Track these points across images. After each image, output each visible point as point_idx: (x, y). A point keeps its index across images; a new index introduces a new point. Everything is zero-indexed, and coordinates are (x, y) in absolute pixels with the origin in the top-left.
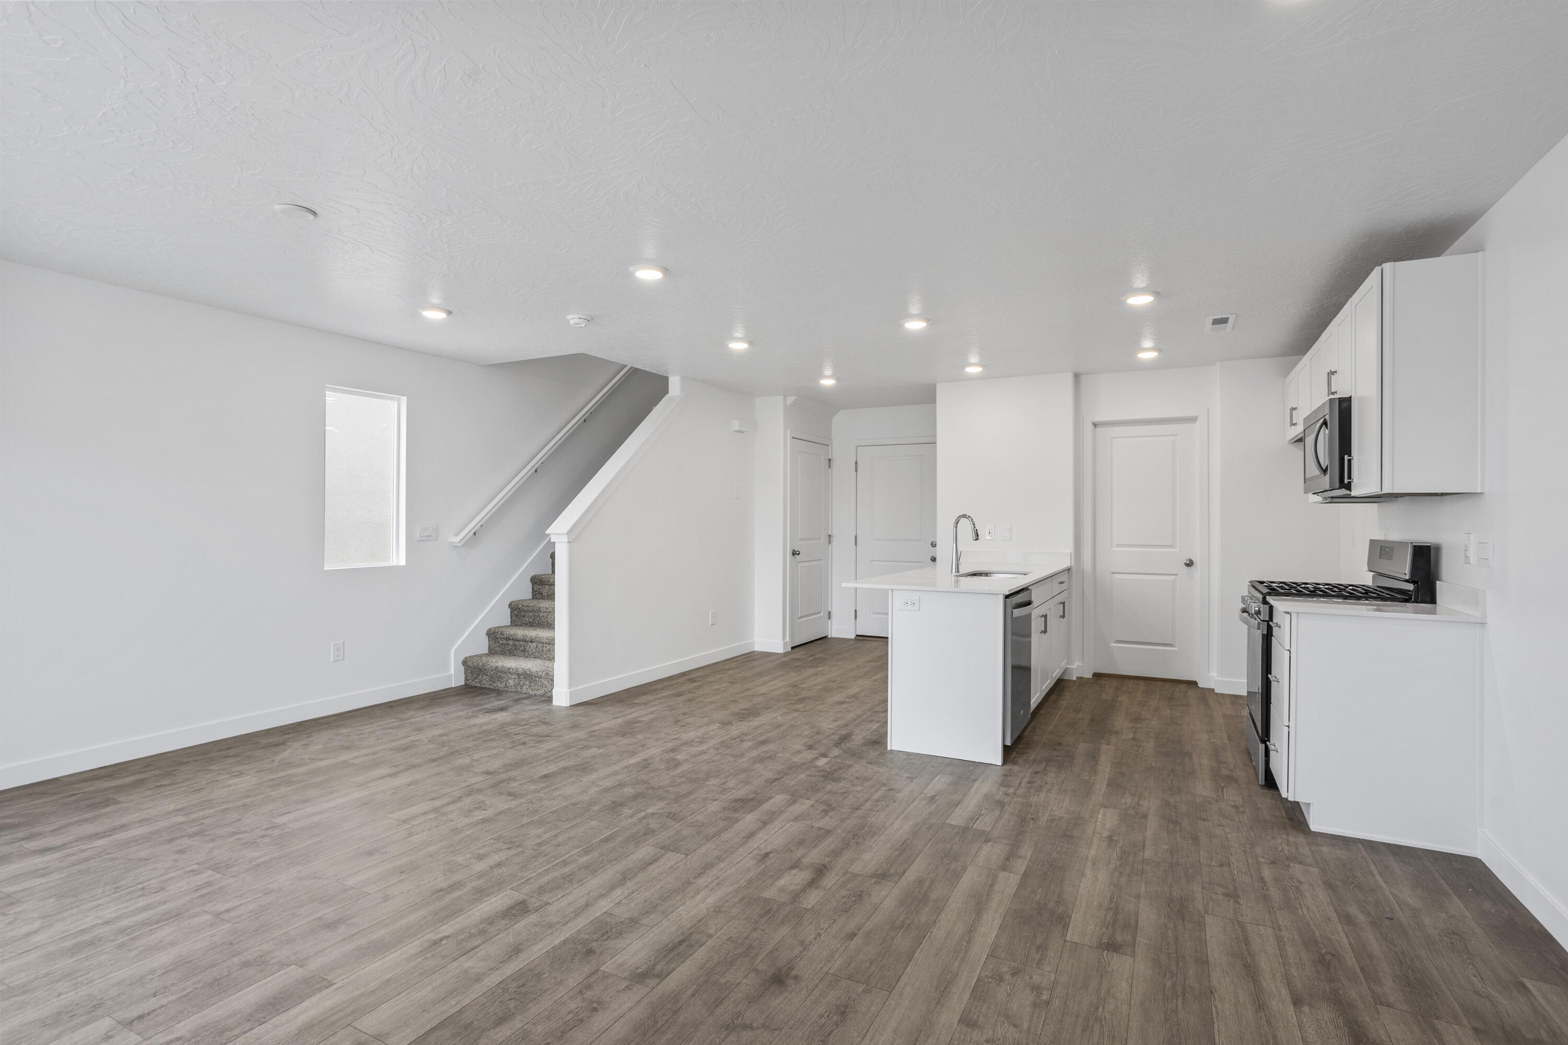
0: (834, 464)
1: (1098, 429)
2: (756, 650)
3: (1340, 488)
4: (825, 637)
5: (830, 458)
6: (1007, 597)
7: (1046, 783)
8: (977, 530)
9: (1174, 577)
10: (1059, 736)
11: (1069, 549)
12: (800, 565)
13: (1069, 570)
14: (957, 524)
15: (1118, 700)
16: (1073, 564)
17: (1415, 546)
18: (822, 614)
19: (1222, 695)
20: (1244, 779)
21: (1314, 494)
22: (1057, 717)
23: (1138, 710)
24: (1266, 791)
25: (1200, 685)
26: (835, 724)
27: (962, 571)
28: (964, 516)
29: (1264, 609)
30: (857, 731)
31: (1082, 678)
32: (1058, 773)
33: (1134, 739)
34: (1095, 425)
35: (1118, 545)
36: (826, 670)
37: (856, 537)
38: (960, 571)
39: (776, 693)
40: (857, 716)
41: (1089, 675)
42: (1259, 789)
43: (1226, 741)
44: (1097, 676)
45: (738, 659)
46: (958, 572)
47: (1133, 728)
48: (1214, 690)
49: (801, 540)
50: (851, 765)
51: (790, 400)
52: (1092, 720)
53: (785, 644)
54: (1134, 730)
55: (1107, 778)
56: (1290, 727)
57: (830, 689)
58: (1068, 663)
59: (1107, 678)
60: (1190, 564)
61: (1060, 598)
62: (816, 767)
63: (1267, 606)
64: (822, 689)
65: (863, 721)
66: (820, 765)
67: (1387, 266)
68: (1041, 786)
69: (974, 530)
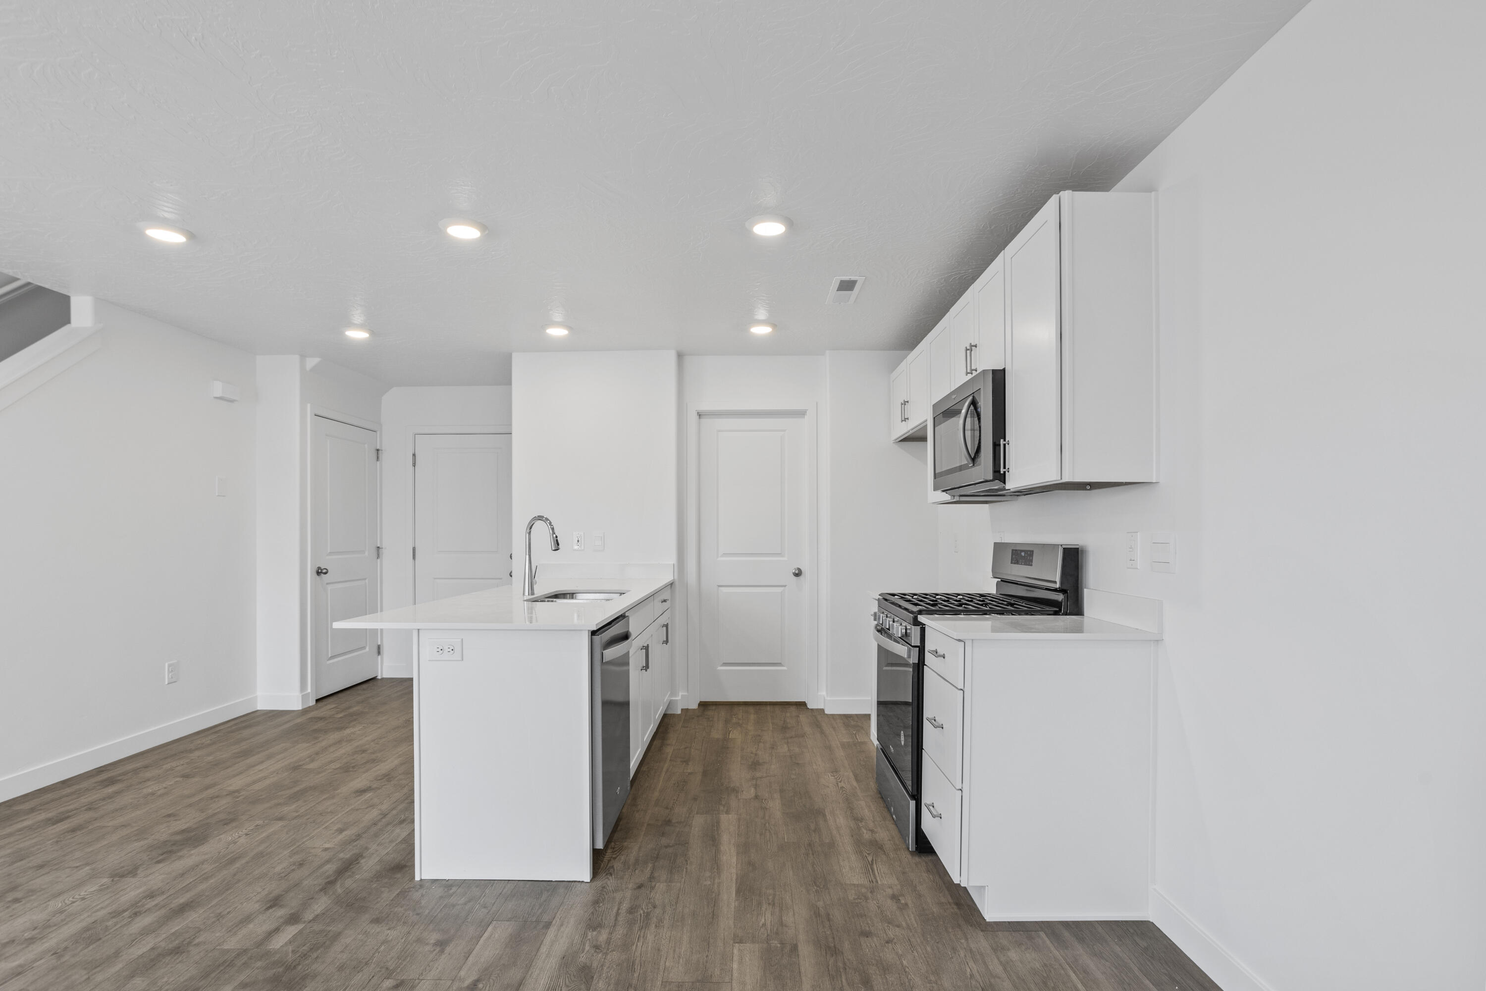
0: (384, 456)
1: (703, 420)
2: (259, 709)
3: (994, 479)
4: (374, 679)
5: (378, 448)
6: (594, 633)
7: (655, 907)
8: (556, 537)
9: (782, 588)
10: (667, 808)
11: (672, 559)
12: (330, 587)
13: (672, 584)
14: (531, 528)
15: (730, 737)
16: (676, 577)
17: (1064, 549)
18: (367, 649)
19: (833, 715)
20: (889, 842)
21: (943, 491)
22: (663, 774)
23: (754, 750)
24: (917, 859)
25: (809, 706)
26: (341, 837)
27: (539, 591)
28: (540, 518)
29: (915, 632)
30: (374, 847)
31: (687, 709)
32: (670, 882)
33: (756, 797)
34: (700, 415)
35: (725, 555)
36: (359, 732)
37: (414, 549)
38: (535, 592)
39: (257, 787)
40: (381, 814)
41: (694, 706)
42: (910, 857)
43: (855, 784)
44: (704, 705)
45: (222, 727)
46: (533, 594)
47: (753, 779)
48: (823, 710)
49: (331, 553)
50: (340, 934)
51: (311, 362)
52: (705, 773)
53: (304, 698)
54: (754, 782)
55: (734, 877)
56: (963, 790)
57: (353, 767)
58: (672, 695)
59: (714, 707)
60: (798, 574)
61: (663, 620)
62: (268, 954)
63: (918, 628)
64: (339, 768)
65: (388, 824)
66: (278, 946)
67: (1066, 195)
68: (648, 915)
69: (553, 537)
